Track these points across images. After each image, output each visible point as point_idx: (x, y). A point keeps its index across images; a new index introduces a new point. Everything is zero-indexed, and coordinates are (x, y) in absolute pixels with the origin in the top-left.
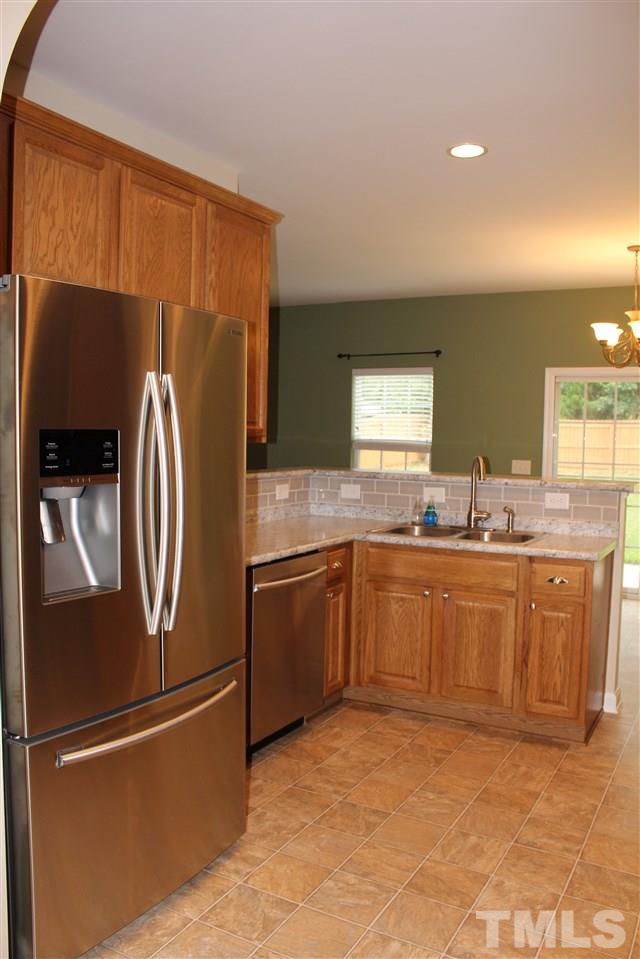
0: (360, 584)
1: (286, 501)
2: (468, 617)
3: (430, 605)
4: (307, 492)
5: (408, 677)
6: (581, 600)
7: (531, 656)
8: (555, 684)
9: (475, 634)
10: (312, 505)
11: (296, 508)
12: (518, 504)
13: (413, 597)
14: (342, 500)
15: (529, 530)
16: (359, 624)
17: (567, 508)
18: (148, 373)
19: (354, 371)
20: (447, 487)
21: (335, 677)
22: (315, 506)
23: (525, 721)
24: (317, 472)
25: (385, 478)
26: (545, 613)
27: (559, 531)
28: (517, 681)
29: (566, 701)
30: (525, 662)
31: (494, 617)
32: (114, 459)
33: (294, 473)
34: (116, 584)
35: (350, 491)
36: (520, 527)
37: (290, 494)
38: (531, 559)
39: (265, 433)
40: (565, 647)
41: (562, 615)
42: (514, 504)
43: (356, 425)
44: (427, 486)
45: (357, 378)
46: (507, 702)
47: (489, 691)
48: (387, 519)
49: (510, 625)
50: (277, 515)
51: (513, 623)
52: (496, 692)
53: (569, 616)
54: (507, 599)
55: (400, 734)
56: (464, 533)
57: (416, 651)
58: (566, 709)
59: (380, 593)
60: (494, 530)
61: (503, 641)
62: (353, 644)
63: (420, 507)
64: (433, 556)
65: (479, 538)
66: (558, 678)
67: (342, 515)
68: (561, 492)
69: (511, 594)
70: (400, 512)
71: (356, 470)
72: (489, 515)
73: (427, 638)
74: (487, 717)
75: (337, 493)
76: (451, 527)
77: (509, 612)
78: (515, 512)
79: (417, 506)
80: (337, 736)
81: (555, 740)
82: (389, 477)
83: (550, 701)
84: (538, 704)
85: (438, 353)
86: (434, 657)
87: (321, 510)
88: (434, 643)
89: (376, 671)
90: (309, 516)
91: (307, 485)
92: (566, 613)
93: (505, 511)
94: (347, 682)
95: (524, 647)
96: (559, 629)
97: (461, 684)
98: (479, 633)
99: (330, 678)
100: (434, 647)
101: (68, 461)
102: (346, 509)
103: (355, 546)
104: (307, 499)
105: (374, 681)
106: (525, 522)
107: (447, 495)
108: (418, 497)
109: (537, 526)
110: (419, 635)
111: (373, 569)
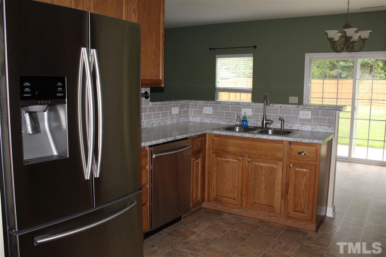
0: (209, 154)
1: (177, 115)
2: (260, 170)
3: (242, 165)
4: (188, 111)
5: (232, 198)
6: (314, 163)
7: (290, 189)
8: (301, 203)
9: (263, 178)
10: (190, 117)
11: (182, 118)
12: (286, 116)
13: (234, 160)
14: (204, 114)
15: (291, 129)
16: (209, 173)
17: (310, 118)
18: (82, 48)
19: (217, 56)
20: (252, 108)
21: (197, 198)
22: (191, 117)
23: (286, 220)
24: (193, 101)
25: (224, 104)
26: (297, 169)
27: (306, 129)
28: (283, 201)
29: (306, 212)
30: (287, 192)
31: (272, 171)
32: (63, 92)
33: (181, 102)
34: (66, 154)
35: (208, 110)
36: (286, 127)
37: (179, 111)
38: (290, 143)
39: (163, 82)
40: (306, 186)
41: (305, 170)
42: (285, 116)
43: (218, 81)
44: (243, 108)
45: (218, 59)
46: (278, 211)
47: (270, 206)
48: (224, 123)
49: (279, 175)
50: (172, 121)
51: (281, 174)
52: (273, 206)
53: (308, 170)
54: (278, 162)
55: (227, 225)
56: (260, 130)
57: (235, 186)
58: (306, 215)
59: (218, 158)
60: (275, 129)
61: (276, 182)
62: (206, 182)
63: (240, 118)
64: (244, 141)
65: (266, 133)
66: (302, 201)
67: (204, 122)
68: (307, 110)
69: (281, 160)
70: (231, 120)
71: (217, 100)
72: (272, 122)
73: (240, 180)
74: (269, 218)
75: (202, 111)
76: (254, 127)
77: (279, 168)
78: (285, 120)
79: (238, 117)
80: (197, 226)
81: (301, 230)
82: (225, 103)
83: (298, 211)
84: (293, 212)
85: (255, 47)
86: (244, 189)
87: (194, 119)
88: (244, 182)
89: (217, 195)
90: (189, 122)
91: (188, 107)
92: (307, 169)
93: (280, 120)
94: (203, 200)
95: (286, 185)
96: (303, 177)
97: (257, 202)
98: (265, 178)
99: (194, 198)
100: (244, 184)
101: (37, 92)
102: (206, 118)
103: (207, 136)
104: (188, 114)
105: (216, 200)
106: (290, 125)
107: (253, 112)
108: (239, 113)
109: (296, 127)
110: (237, 178)
111: (215, 147)
